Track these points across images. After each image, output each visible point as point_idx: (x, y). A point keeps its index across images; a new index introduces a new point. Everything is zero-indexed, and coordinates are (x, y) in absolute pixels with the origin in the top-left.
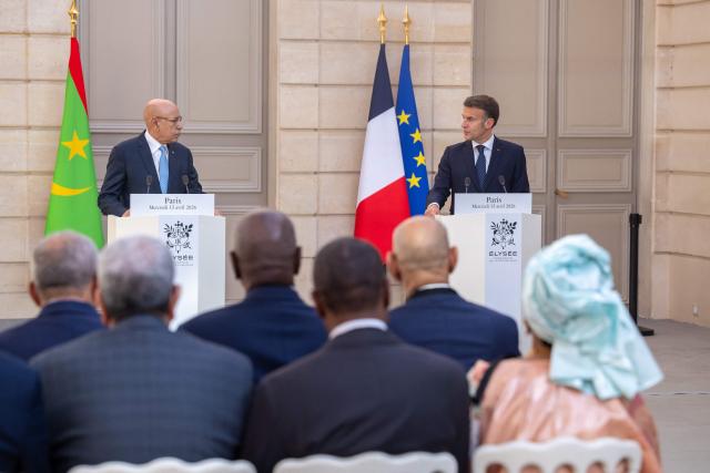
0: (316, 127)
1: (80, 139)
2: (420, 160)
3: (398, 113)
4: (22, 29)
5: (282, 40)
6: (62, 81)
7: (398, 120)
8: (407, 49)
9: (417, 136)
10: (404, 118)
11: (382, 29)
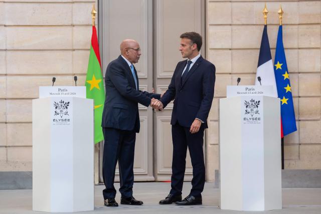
0: (231, 72)
1: (97, 79)
2: (288, 89)
3: (275, 63)
4: (70, 23)
5: (210, 25)
6: (89, 50)
7: (275, 67)
8: (281, 28)
9: (286, 76)
10: (279, 66)
11: (265, 16)
